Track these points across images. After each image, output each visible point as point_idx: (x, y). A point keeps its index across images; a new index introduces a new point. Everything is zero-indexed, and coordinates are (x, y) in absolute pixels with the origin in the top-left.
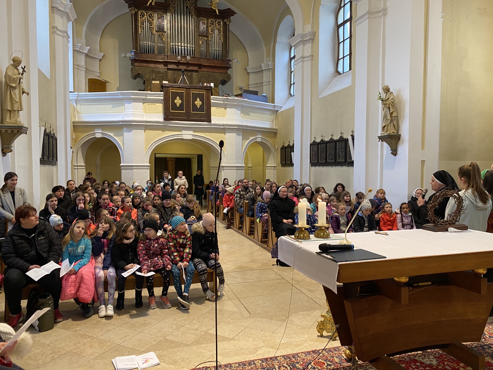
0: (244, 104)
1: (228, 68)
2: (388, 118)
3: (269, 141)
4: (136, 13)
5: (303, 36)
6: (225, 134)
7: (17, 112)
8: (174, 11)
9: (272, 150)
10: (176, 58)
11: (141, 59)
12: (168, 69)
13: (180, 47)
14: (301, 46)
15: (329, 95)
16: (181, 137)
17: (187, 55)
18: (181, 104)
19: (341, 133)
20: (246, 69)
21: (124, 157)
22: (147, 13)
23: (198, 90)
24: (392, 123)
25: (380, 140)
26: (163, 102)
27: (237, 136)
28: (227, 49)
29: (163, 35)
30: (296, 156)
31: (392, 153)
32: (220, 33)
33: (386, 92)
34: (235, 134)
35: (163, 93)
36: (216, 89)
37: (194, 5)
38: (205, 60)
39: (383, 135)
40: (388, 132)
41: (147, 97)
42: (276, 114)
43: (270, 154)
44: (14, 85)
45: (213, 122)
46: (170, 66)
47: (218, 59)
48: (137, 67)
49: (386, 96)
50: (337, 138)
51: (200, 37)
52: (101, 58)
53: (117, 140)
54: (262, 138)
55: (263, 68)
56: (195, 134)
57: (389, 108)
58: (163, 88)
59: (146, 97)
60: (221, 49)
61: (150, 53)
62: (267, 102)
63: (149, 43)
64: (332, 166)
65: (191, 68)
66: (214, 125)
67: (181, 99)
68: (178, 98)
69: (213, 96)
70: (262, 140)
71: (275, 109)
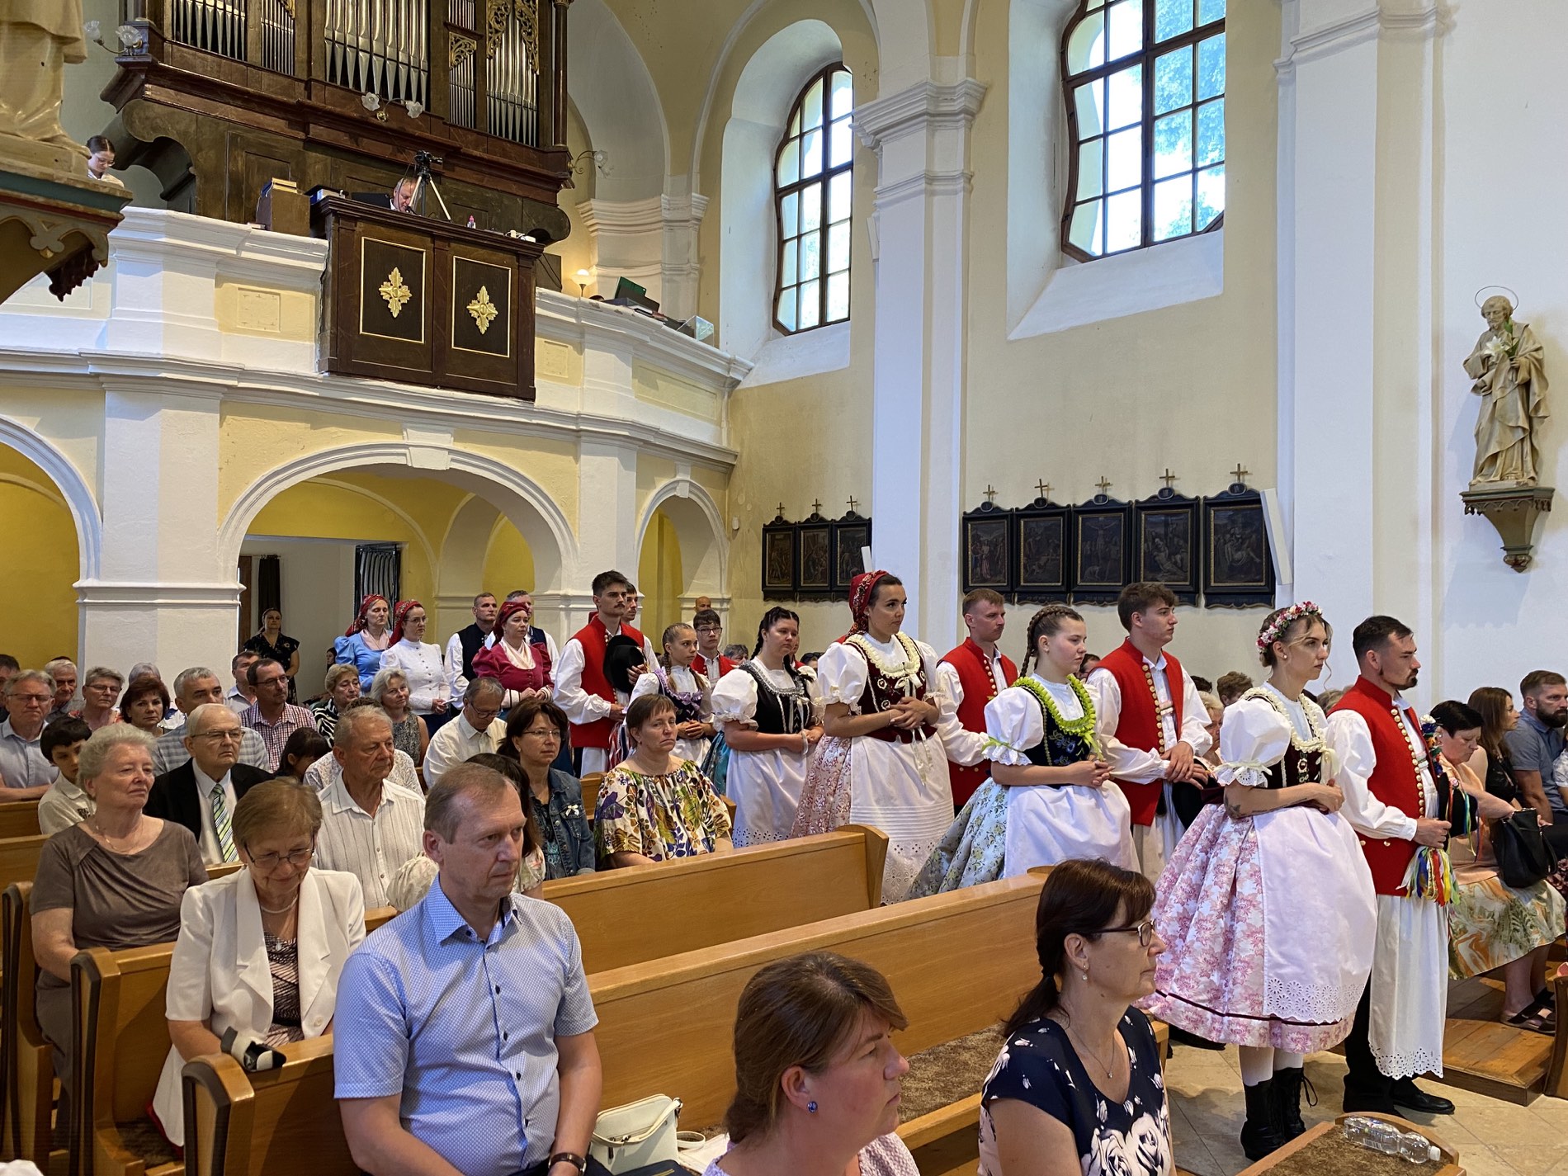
0: (647, 339)
1: (556, 183)
2: (1513, 423)
3: (710, 499)
6: (577, 459)
9: (716, 532)
10: (355, 102)
11: (183, 71)
12: (310, 143)
13: (363, 56)
14: (918, 136)
16: (401, 460)
17: (408, 95)
18: (411, 308)
21: (102, 547)
23: (481, 251)
24: (1527, 441)
25: (1470, 509)
26: (320, 287)
27: (621, 467)
28: (557, 107)
32: (529, 34)
34: (616, 460)
35: (325, 243)
38: (471, 137)
39: (1484, 488)
42: (729, 397)
43: (705, 552)
45: (539, 402)
47: (521, 141)
50: (1138, 494)
51: (452, 35)
53: (64, 453)
54: (691, 484)
55: (664, 214)
56: (459, 447)
57: (1525, 385)
60: (530, 102)
61: (224, 51)
66: (545, 413)
67: (411, 281)
68: (396, 275)
69: (543, 290)
70: (690, 492)
71: (732, 375)
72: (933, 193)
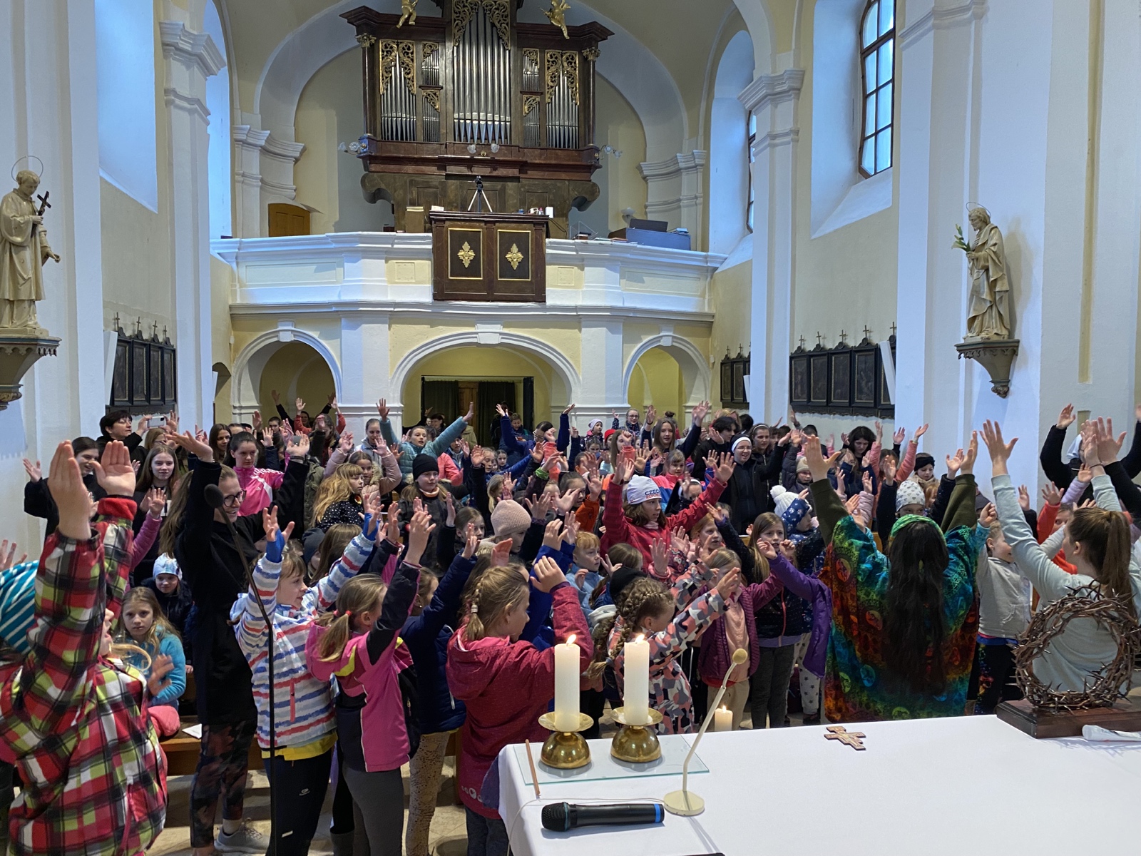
0: (628, 255)
1: (591, 168)
2: (984, 297)
3: (692, 345)
4: (372, 46)
5: (773, 81)
6: (580, 331)
7: (26, 304)
8: (461, 38)
9: (699, 366)
10: (465, 151)
11: (384, 155)
12: (448, 176)
13: (475, 122)
14: (768, 109)
15: (836, 231)
16: (475, 340)
17: (494, 139)
18: (475, 262)
19: (866, 331)
20: (639, 168)
21: (343, 389)
22: (398, 45)
23: (513, 225)
24: (994, 308)
25: (962, 355)
26: (432, 258)
27: (609, 333)
28: (589, 121)
29: (435, 94)
30: (754, 385)
31: (995, 390)
32: (572, 83)
33: (979, 224)
34: (604, 329)
35: (431, 235)
36: (560, 221)
37: (508, 20)
38: (537, 152)
39: (970, 341)
40: (983, 335)
41: (396, 246)
42: (712, 278)
43: (695, 378)
44: (19, 239)
45: (550, 301)
46: (452, 170)
47: (569, 147)
48: (375, 175)
49: (979, 235)
50: (856, 342)
51: (525, 97)
52: (297, 155)
53: (329, 347)
54: (673, 337)
55: (682, 165)
56: (506, 331)
57: (987, 270)
58: (431, 223)
59: (392, 244)
60: (574, 122)
61: (406, 139)
62: (690, 250)
63: (404, 116)
64: (842, 414)
65: (501, 172)
66: (554, 308)
67: (474, 248)
68: (466, 246)
69: (551, 240)
70: (673, 341)
71: (709, 265)
72: (773, 146)
